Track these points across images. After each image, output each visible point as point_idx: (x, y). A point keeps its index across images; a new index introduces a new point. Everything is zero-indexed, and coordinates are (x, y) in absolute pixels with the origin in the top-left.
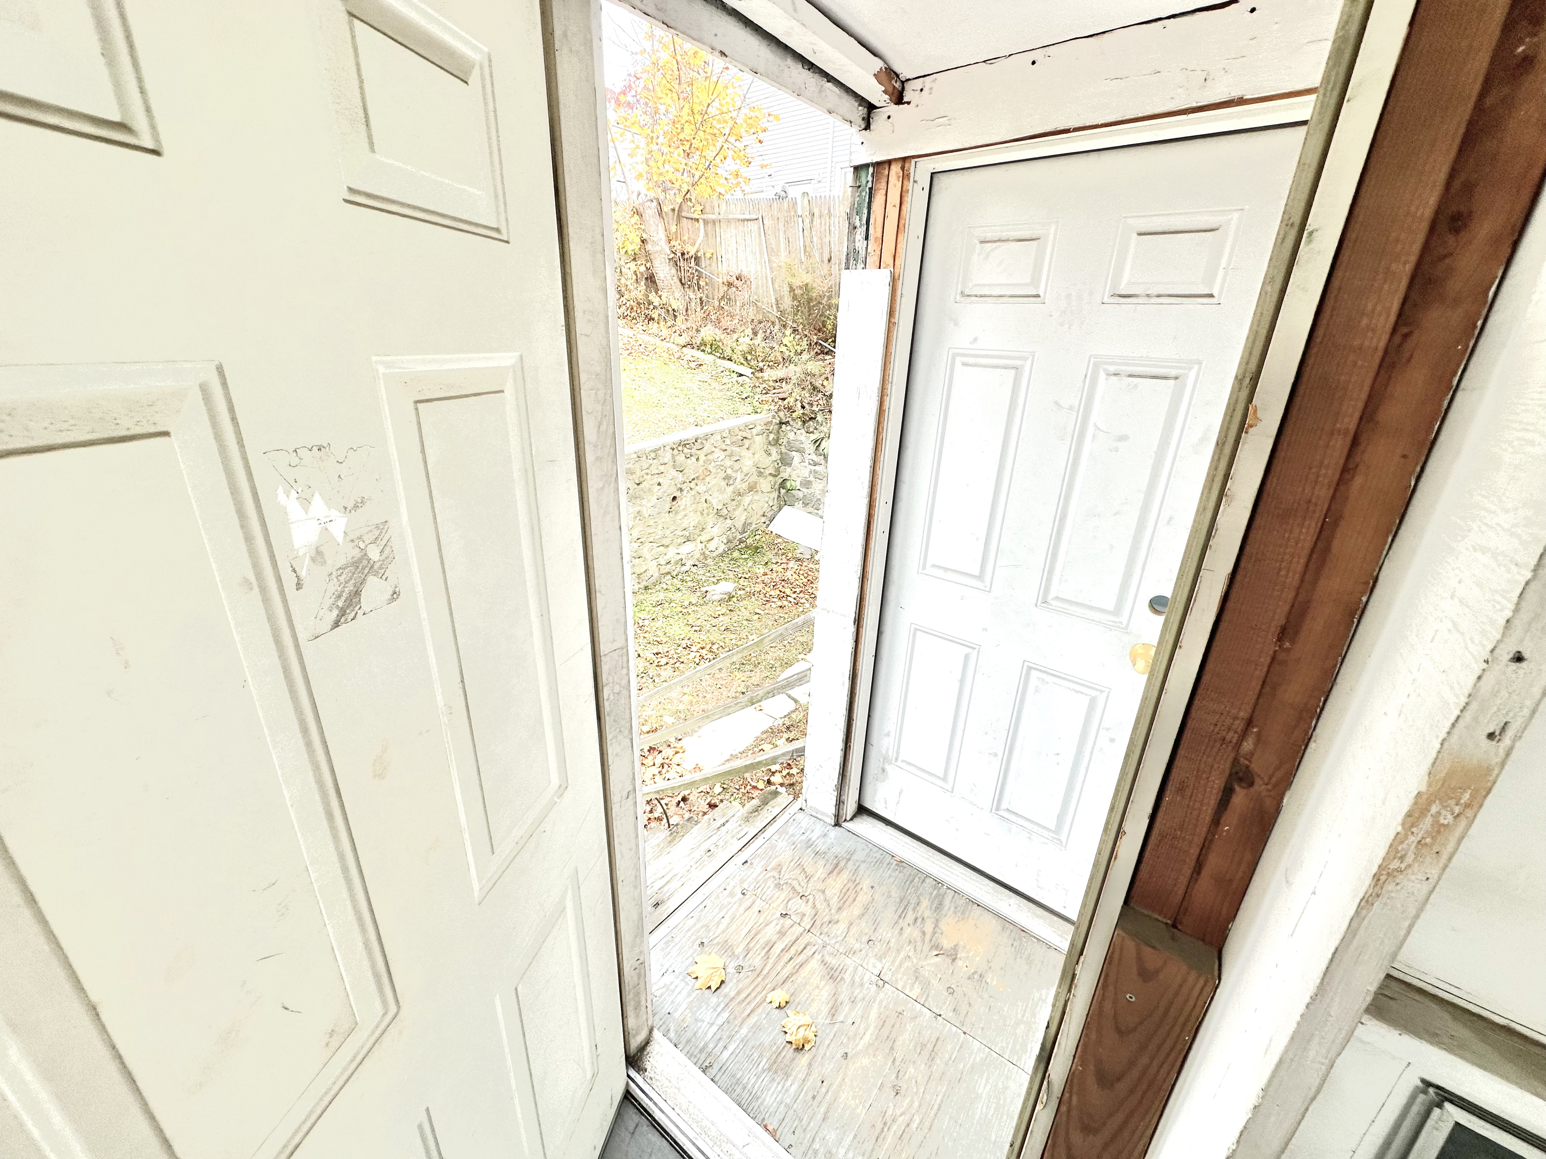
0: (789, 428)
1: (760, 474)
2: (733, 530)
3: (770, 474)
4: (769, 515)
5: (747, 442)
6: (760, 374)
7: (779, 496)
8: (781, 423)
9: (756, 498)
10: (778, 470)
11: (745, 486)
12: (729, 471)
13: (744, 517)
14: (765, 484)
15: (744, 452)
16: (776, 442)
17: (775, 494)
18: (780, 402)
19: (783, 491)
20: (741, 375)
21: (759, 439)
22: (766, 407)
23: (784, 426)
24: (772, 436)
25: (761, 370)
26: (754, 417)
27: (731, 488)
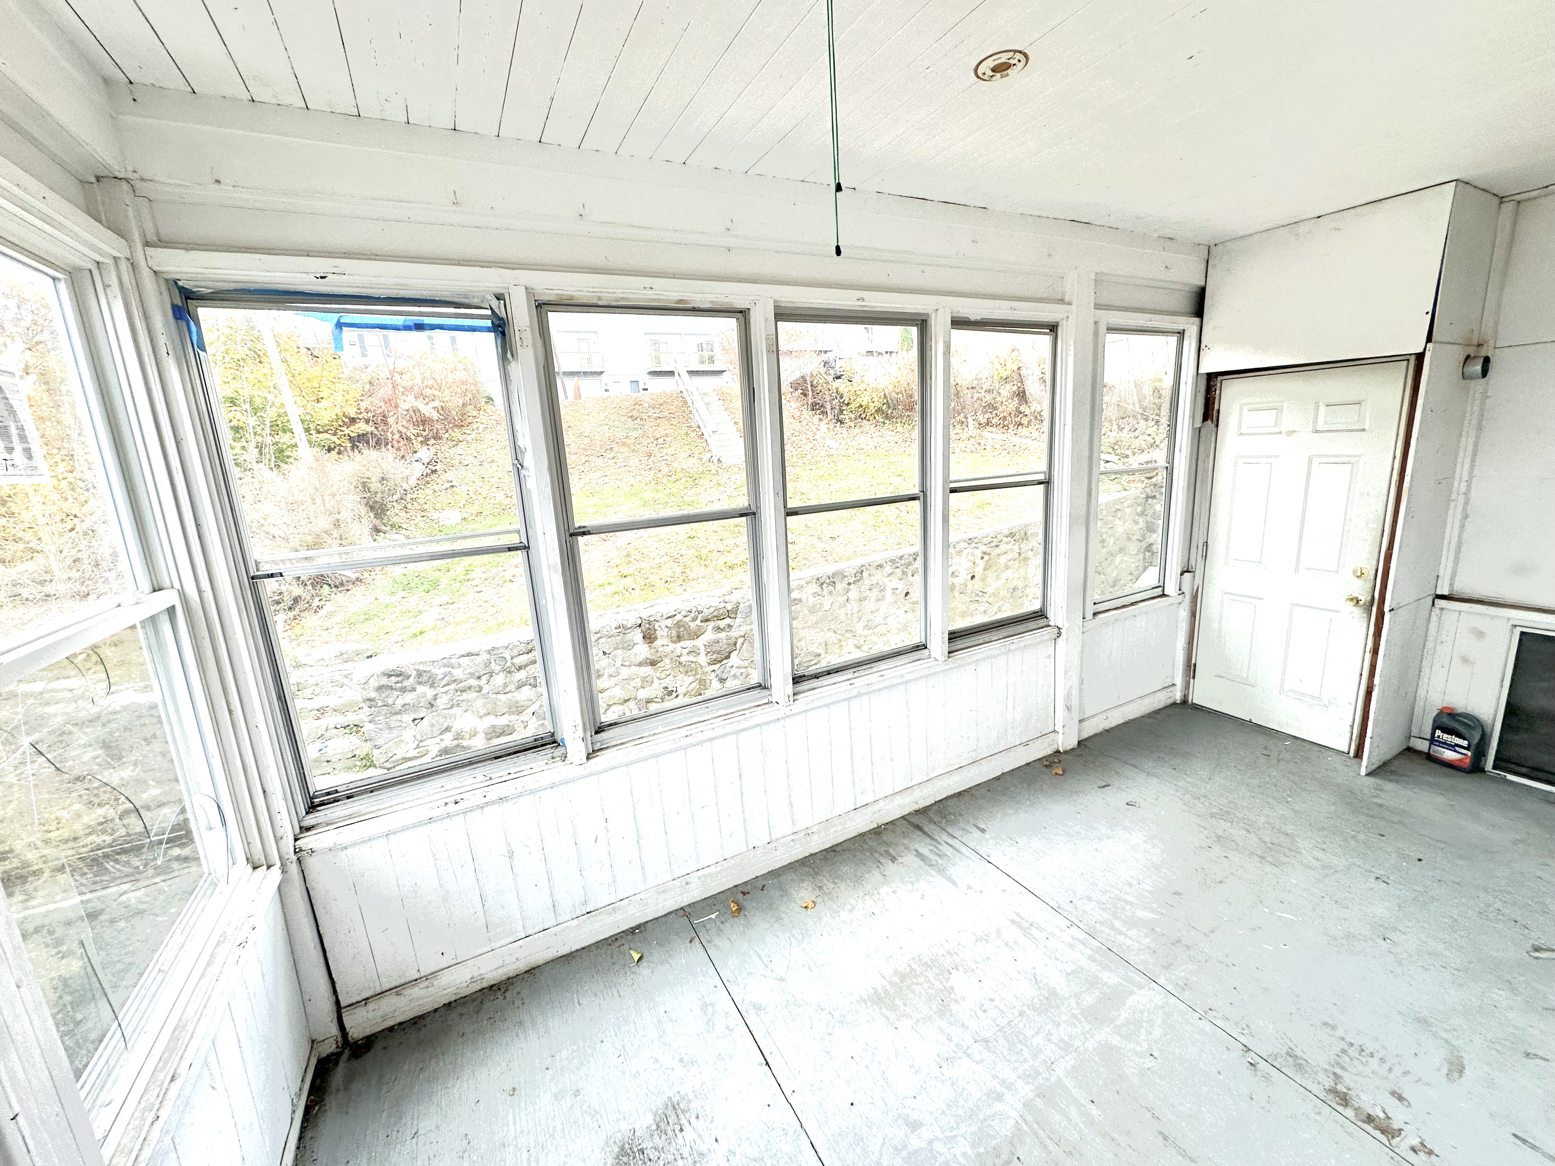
0: (1155, 501)
1: (1129, 539)
2: (1106, 584)
3: (1138, 540)
4: (1135, 574)
5: (1119, 514)
6: (1126, 460)
7: (1144, 558)
8: (1147, 497)
9: (1125, 558)
10: (1143, 536)
11: (1116, 548)
12: (1104, 536)
13: (1114, 574)
14: (1133, 548)
15: (1117, 522)
16: (1142, 513)
17: (1141, 556)
18: (1146, 481)
19: (1148, 554)
20: (1107, 462)
21: (1128, 510)
22: (1133, 485)
23: (1150, 500)
24: (1139, 509)
25: (1127, 456)
26: (1124, 493)
27: (1105, 550)
